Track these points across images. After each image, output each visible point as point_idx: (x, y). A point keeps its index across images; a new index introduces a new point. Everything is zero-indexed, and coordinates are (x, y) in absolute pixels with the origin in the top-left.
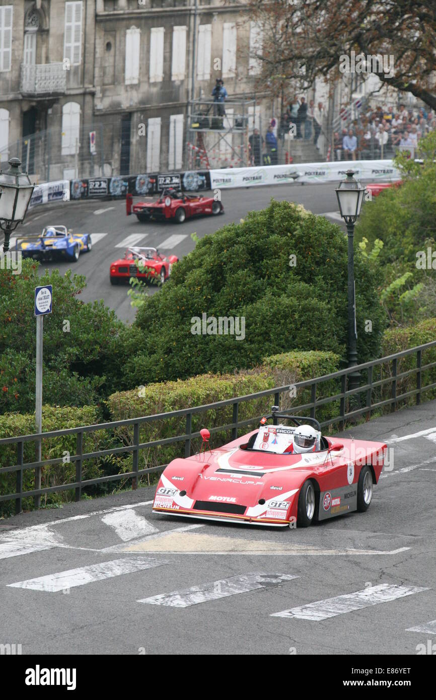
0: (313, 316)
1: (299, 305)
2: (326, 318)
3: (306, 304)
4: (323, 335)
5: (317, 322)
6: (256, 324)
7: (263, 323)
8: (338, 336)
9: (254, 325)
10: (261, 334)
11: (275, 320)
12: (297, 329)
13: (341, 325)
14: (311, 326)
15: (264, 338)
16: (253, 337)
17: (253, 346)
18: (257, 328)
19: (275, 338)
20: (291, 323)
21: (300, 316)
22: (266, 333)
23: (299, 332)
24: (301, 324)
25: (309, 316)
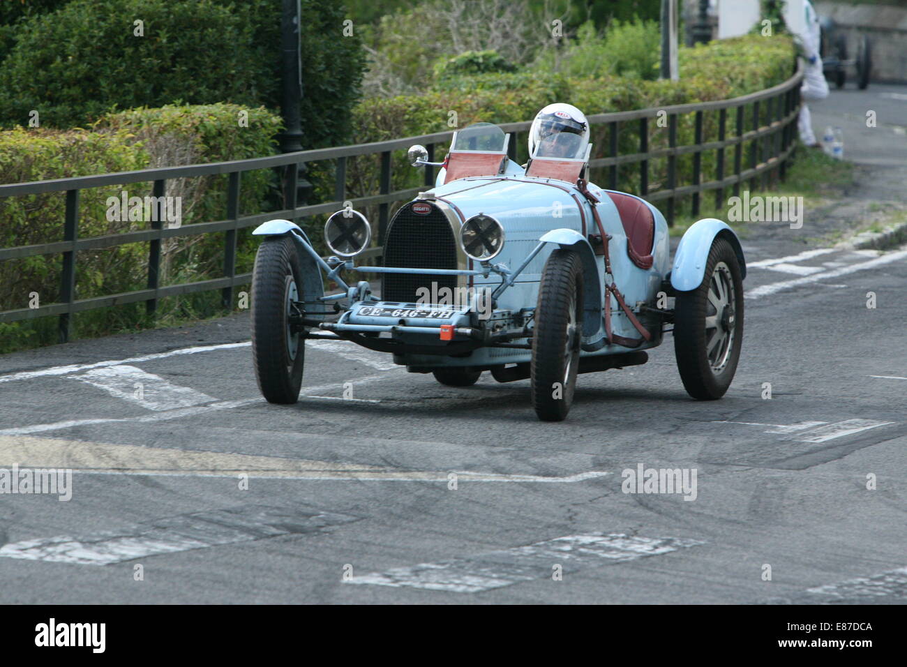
0: (202, 40)
1: (169, 13)
2: (233, 44)
3: (185, 10)
4: (227, 84)
5: (212, 53)
6: (65, 58)
7: (81, 57)
8: (260, 87)
9: (59, 60)
10: (77, 82)
11: (111, 46)
12: (163, 70)
13: (266, 65)
14: (197, 63)
15: (84, 91)
16: (56, 89)
17: (58, 109)
18: (66, 68)
19: (111, 90)
20: (149, 55)
21: (171, 40)
22: (88, 78)
23: (170, 75)
24: (173, 59)
25: (192, 37)
